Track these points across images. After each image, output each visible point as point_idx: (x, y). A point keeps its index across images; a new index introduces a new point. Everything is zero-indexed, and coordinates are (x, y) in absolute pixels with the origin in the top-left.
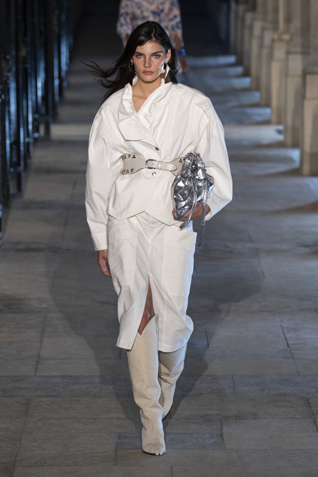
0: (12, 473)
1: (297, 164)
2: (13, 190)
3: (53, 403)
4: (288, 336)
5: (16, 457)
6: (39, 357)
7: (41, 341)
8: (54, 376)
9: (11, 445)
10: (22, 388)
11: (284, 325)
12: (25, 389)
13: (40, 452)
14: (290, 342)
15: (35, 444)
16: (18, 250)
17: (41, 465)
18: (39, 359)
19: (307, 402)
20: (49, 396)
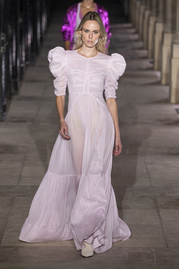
0: (3, 235)
1: (159, 79)
2: (13, 91)
3: (26, 200)
4: (148, 166)
5: (5, 227)
6: (21, 176)
7: (22, 168)
8: (27, 186)
9: (2, 221)
10: (11, 192)
11: (147, 161)
12: (12, 192)
13: (17, 225)
14: (149, 170)
15: (15, 220)
16: (14, 122)
17: (17, 231)
18: (20, 177)
19: (155, 200)
20: (24, 196)
